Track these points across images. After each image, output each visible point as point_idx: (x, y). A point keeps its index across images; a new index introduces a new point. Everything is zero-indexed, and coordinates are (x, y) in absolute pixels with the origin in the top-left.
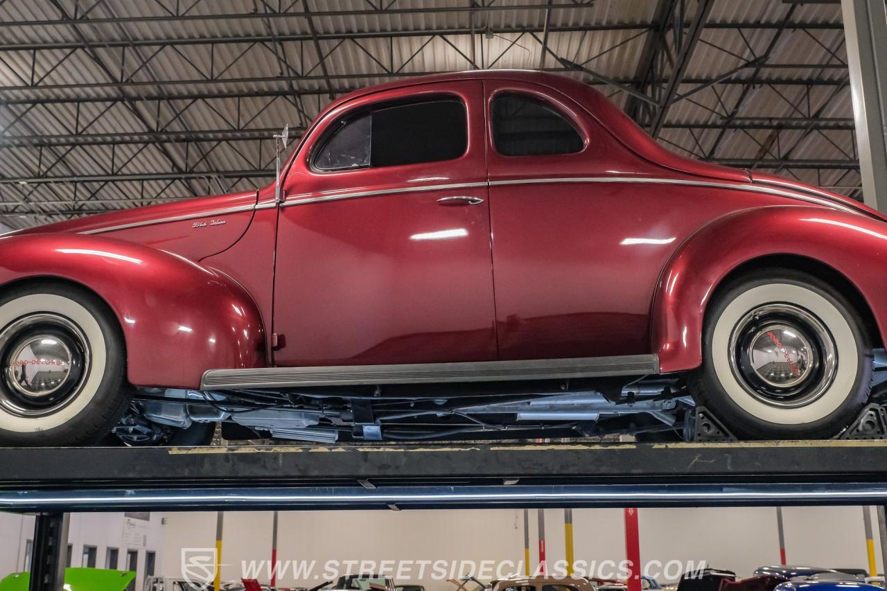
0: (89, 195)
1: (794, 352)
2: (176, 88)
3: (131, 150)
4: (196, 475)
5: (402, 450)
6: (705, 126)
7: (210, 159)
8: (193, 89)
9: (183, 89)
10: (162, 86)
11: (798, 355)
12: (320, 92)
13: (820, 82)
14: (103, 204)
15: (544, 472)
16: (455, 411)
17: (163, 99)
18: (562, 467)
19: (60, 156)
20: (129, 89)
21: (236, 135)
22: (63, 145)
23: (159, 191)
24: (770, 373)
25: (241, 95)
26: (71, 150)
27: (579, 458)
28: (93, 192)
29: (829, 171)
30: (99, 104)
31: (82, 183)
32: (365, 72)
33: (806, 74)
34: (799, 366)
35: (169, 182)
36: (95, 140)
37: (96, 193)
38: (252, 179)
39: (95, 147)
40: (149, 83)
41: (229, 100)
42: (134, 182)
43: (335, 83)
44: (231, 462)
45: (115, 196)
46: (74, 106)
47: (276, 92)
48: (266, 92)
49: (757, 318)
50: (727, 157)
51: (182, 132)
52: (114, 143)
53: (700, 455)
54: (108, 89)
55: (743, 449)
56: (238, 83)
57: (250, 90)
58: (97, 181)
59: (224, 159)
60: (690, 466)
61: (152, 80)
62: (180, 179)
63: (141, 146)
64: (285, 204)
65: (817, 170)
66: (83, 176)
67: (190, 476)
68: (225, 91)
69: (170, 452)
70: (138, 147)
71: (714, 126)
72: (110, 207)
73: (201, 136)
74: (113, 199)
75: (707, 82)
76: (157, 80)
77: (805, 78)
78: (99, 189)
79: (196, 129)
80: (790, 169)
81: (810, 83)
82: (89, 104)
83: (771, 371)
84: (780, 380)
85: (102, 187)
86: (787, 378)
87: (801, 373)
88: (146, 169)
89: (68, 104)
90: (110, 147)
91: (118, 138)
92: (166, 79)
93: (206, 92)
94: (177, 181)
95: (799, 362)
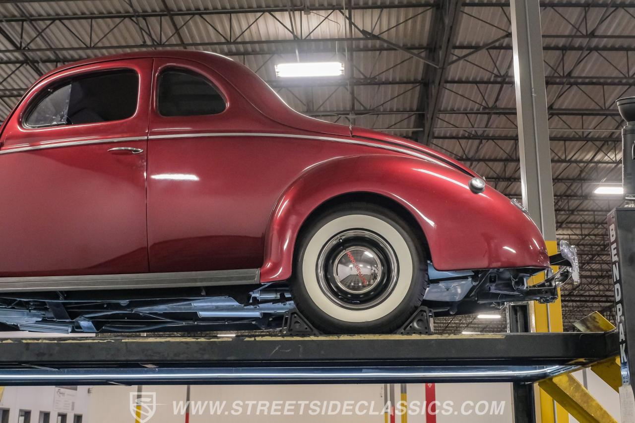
1: (369, 267)
2: (69, 53)
6: (488, 82)
8: (82, 53)
9: (74, 54)
10: (57, 52)
11: (372, 269)
13: (572, 48)
15: (161, 359)
16: (135, 310)
17: (59, 62)
18: (175, 355)
20: (31, 55)
24: (350, 283)
27: (188, 348)
29: (591, 117)
30: (10, 65)
33: (561, 42)
34: (372, 277)
36: (12, 94)
39: (13, 99)
40: (47, 50)
49: (341, 240)
50: (509, 107)
53: (280, 346)
54: (16, 54)
55: (313, 341)
60: (271, 354)
61: (49, 47)
65: (581, 116)
71: (495, 82)
75: (477, 48)
76: (53, 47)
77: (560, 45)
80: (560, 116)
81: (564, 49)
83: (352, 281)
84: (358, 288)
86: (364, 287)
87: (374, 282)
92: (60, 47)
95: (372, 274)
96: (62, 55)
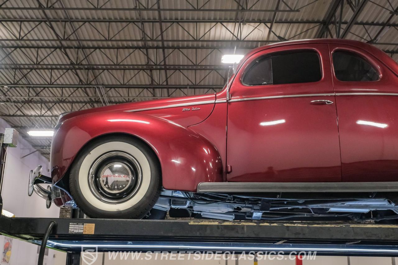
0: (35, 94)
3: (59, 72)
4: (203, 235)
5: (306, 226)
7: (98, 79)
8: (95, 44)
9: (90, 44)
10: (80, 42)
12: (157, 48)
14: (40, 99)
15: (378, 238)
17: (80, 48)
19: (24, 74)
20: (64, 43)
21: (112, 67)
22: (26, 69)
23: (70, 93)
25: (118, 48)
26: (30, 72)
28: (37, 93)
30: (48, 50)
31: (33, 88)
32: (180, 39)
35: (75, 89)
36: (42, 67)
37: (39, 93)
38: (116, 89)
39: (42, 71)
41: (112, 50)
42: (58, 88)
43: (166, 44)
44: (220, 229)
45: (47, 95)
46: (36, 50)
47: (136, 47)
48: (131, 47)
51: (86, 65)
52: (52, 69)
54: (54, 43)
56: (117, 42)
57: (123, 45)
58: (40, 87)
59: (104, 79)
61: (76, 39)
62: (81, 88)
63: (65, 71)
64: (230, 101)
66: (33, 84)
67: (199, 235)
68: (111, 46)
69: (189, 224)
70: (63, 72)
72: (44, 100)
73: (95, 67)
74: (46, 96)
76: (79, 39)
78: (40, 92)
79: (93, 63)
82: (43, 49)
85: (42, 91)
88: (65, 82)
89: (32, 49)
90: (49, 71)
91: (54, 67)
92: (83, 38)
93: (101, 46)
94: (79, 89)
96: (87, 44)
